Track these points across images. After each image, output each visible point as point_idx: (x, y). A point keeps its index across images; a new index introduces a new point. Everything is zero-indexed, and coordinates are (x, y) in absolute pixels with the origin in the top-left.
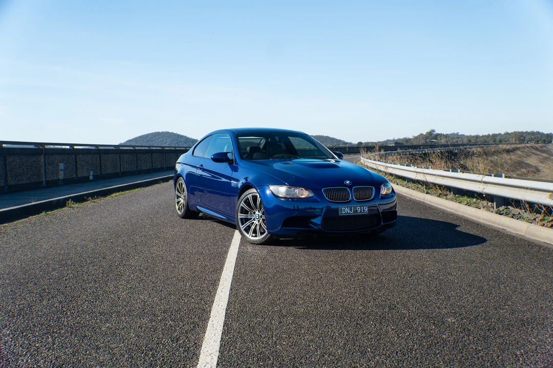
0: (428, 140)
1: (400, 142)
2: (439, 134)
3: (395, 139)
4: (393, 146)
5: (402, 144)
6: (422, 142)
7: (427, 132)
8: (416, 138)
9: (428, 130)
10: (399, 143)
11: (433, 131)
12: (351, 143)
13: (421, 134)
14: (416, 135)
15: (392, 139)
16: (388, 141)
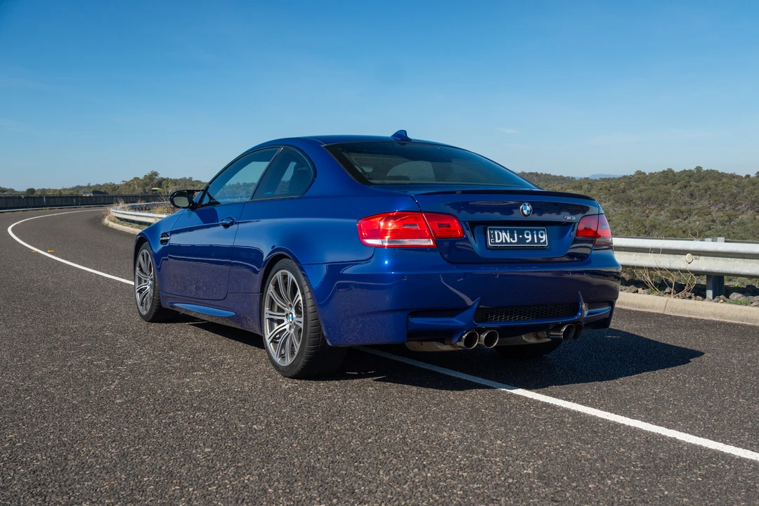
0: (147, 189)
1: (103, 190)
2: (165, 179)
3: (91, 185)
4: (90, 197)
5: (105, 193)
6: (139, 191)
7: (146, 176)
8: (128, 184)
9: (147, 172)
10: (100, 193)
11: (156, 174)
12: (12, 191)
13: (136, 179)
14: (128, 180)
15: (86, 185)
16: (79, 188)
